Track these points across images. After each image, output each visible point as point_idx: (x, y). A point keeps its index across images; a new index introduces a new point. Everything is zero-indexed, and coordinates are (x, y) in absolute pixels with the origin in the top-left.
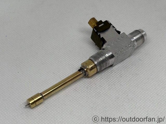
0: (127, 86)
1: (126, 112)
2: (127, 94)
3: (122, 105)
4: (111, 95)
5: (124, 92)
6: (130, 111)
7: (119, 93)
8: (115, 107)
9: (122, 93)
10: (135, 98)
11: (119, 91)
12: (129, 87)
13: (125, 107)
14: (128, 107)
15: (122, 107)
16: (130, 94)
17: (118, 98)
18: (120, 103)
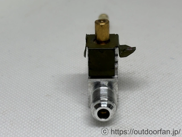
0: (157, 87)
1: (157, 117)
2: (157, 97)
3: (151, 108)
4: (135, 98)
5: (152, 94)
6: (164, 115)
7: (146, 96)
8: (142, 112)
9: (150, 95)
10: (170, 100)
11: (145, 93)
12: (160, 88)
13: (156, 111)
14: (161, 111)
15: (152, 111)
16: (162, 96)
17: (145, 101)
18: (148, 107)
